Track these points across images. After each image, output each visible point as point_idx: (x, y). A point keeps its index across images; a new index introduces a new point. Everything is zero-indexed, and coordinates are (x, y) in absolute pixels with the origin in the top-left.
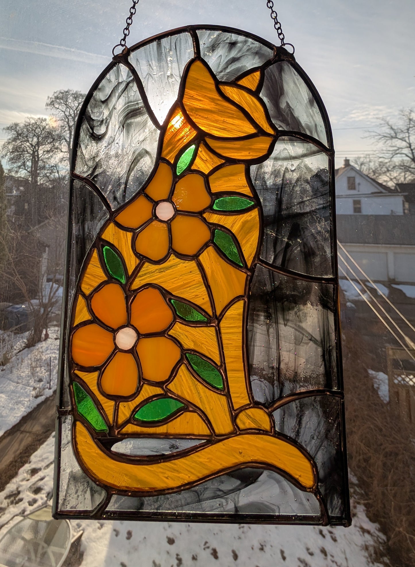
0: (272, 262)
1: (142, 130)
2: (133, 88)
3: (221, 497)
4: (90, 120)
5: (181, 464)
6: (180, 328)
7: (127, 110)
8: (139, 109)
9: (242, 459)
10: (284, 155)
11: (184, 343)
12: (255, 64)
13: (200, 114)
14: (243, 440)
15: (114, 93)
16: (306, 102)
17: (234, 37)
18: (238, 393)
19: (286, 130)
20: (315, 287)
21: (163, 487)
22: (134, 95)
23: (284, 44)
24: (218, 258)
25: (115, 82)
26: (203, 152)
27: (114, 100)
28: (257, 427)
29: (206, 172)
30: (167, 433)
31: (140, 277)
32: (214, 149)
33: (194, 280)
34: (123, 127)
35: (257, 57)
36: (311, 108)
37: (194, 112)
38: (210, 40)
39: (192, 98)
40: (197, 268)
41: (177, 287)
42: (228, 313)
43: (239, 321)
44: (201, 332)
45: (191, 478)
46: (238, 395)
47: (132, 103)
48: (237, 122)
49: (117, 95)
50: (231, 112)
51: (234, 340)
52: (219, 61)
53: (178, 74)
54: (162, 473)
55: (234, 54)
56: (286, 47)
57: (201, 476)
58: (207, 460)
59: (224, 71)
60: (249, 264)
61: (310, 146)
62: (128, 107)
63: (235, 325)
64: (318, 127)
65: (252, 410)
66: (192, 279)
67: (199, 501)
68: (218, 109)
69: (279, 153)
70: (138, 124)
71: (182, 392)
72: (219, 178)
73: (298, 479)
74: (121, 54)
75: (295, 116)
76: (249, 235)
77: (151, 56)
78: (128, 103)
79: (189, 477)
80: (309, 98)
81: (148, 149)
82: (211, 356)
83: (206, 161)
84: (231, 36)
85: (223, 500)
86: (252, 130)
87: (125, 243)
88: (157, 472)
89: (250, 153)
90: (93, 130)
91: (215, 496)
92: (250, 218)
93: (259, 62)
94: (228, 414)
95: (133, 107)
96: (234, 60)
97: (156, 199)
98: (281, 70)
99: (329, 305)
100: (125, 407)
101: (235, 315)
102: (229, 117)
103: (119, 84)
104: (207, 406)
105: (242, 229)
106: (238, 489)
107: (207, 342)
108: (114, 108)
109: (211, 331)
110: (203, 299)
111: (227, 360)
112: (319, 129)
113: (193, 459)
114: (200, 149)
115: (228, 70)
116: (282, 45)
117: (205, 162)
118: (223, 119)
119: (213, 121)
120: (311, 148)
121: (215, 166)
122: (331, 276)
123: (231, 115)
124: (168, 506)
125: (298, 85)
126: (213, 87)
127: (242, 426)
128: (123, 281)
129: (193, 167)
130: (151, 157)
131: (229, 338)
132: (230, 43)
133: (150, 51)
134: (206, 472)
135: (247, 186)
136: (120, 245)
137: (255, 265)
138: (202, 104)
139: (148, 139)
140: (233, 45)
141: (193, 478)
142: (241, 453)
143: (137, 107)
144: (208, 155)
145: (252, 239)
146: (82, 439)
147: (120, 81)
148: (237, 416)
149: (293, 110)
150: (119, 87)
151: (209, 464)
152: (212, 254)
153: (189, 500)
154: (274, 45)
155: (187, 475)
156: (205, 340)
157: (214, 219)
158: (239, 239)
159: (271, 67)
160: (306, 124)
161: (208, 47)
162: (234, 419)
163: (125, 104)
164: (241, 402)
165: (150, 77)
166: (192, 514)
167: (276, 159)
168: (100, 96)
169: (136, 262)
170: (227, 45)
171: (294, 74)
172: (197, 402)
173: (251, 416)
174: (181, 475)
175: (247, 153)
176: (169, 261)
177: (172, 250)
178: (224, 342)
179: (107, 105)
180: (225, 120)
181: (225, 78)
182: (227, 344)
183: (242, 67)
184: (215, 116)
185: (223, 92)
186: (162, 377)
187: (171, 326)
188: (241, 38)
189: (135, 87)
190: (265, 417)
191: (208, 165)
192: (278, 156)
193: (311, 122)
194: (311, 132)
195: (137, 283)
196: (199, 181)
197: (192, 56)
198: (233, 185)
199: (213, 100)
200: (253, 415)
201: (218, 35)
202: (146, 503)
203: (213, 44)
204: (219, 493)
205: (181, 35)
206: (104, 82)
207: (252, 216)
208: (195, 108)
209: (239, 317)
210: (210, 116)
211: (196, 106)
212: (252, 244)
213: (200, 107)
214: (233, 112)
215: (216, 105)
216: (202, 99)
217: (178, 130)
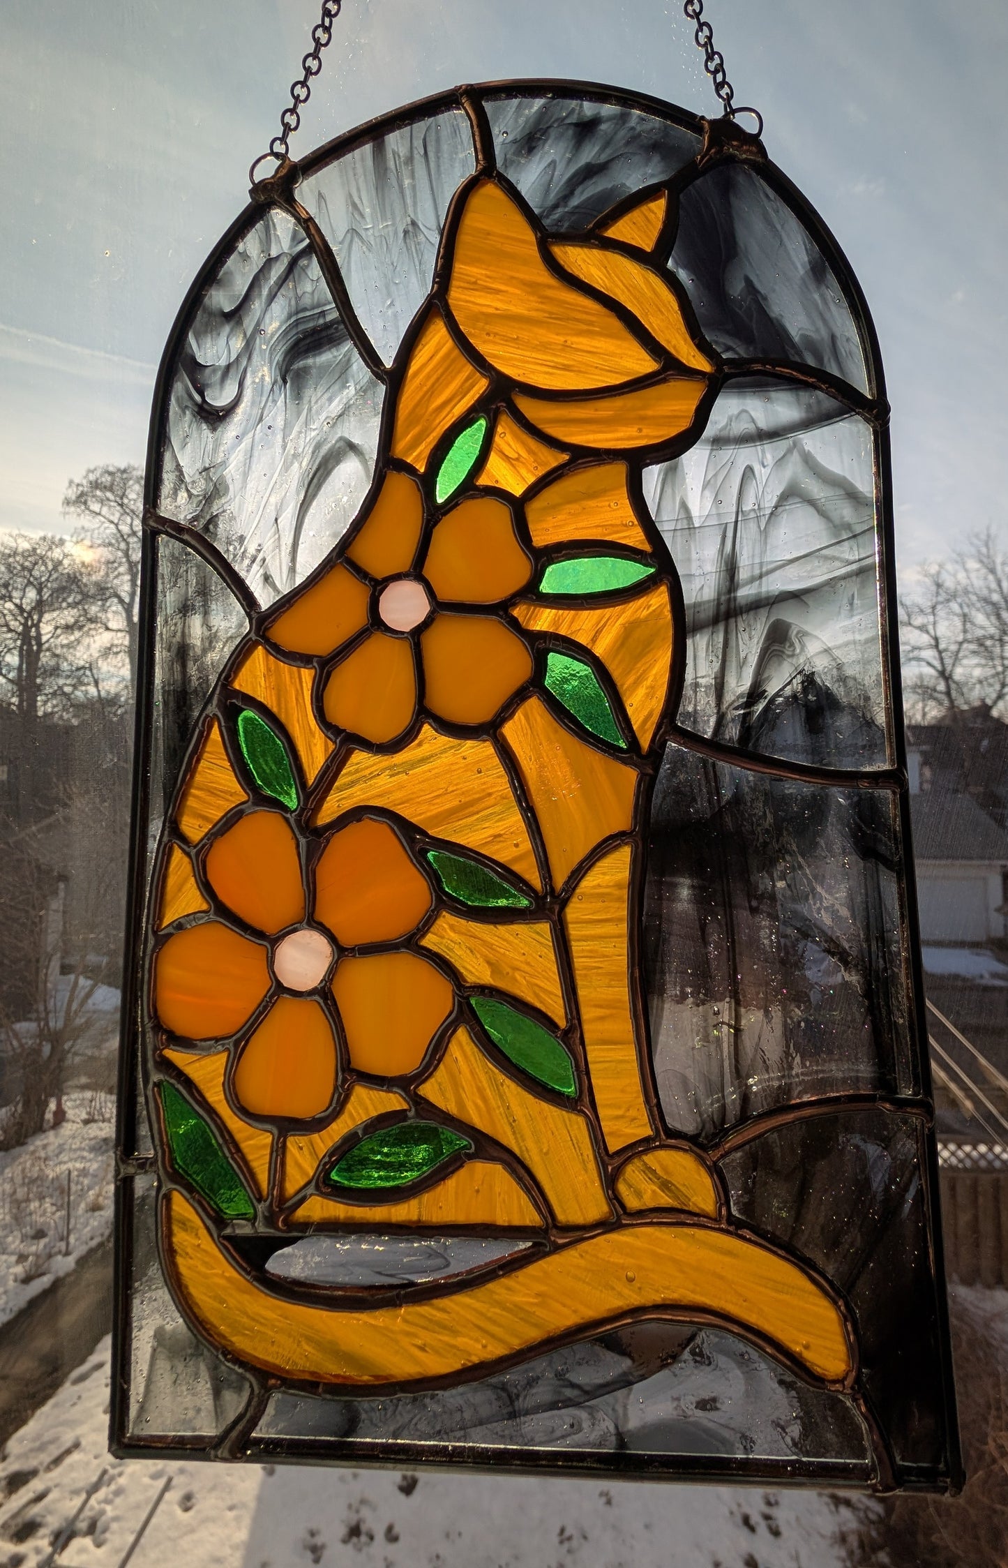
0: (709, 734)
1: (336, 387)
2: (309, 274)
3: (576, 1404)
4: (195, 368)
5: (457, 1308)
6: (452, 927)
7: (294, 332)
8: (327, 326)
9: (634, 1298)
10: (742, 427)
11: (464, 967)
12: (652, 176)
13: (497, 329)
14: (638, 1243)
15: (256, 290)
16: (802, 272)
17: (589, 108)
18: (620, 1108)
19: (745, 356)
20: (840, 797)
21: (410, 1375)
22: (313, 291)
23: (734, 112)
24: (556, 732)
25: (259, 257)
26: (509, 437)
27: (257, 306)
28: (675, 1204)
29: (518, 490)
30: (419, 1221)
31: (340, 790)
32: (540, 427)
33: (490, 795)
34: (285, 382)
35: (656, 158)
36: (818, 288)
37: (480, 324)
38: (521, 121)
39: (474, 286)
40: (496, 761)
41: (440, 814)
42: (589, 882)
43: (617, 905)
44: (511, 938)
45: (490, 1348)
46: (620, 1112)
47: (308, 314)
48: (602, 344)
49: (265, 292)
50: (584, 317)
51: (607, 956)
52: (547, 178)
53: (433, 224)
54: (408, 1334)
55: (590, 154)
56: (739, 119)
57: (516, 1344)
58: (535, 1301)
59: (562, 204)
60: (645, 742)
61: (817, 397)
62: (297, 323)
63: (609, 916)
64: (839, 343)
65: (662, 1154)
66: (484, 790)
67: (513, 1415)
68: (550, 313)
69: (727, 425)
70: (323, 370)
71: (460, 1104)
72: (554, 508)
73: (800, 1354)
74: (273, 177)
75: (772, 315)
76: (643, 661)
77: (356, 181)
78: (297, 313)
79: (484, 1347)
80: (810, 262)
81: (356, 440)
82: (541, 1002)
83: (517, 459)
84: (581, 106)
85: (583, 1415)
86: (645, 364)
87: (297, 699)
88: (392, 1332)
89: (640, 430)
90: (202, 394)
91: (559, 1401)
92: (645, 613)
93: (662, 172)
94: (592, 1165)
95: (311, 325)
96: (591, 172)
97: (379, 571)
98: (727, 189)
99: (882, 849)
100: (301, 1148)
101: (608, 887)
102: (580, 333)
103: (270, 262)
104: (530, 1144)
105: (622, 644)
106: (625, 1382)
107: (528, 964)
108: (258, 330)
109: (538, 933)
110: (517, 845)
111: (587, 1013)
112: (843, 348)
113: (496, 1297)
114: (500, 429)
115: (575, 202)
116: (727, 114)
117: (513, 465)
118: (561, 339)
119: (535, 348)
120: (819, 402)
121: (541, 472)
122: (886, 767)
123: (585, 327)
124: (422, 1426)
125: (779, 227)
126: (533, 251)
127: (632, 1203)
128: (292, 802)
129: (483, 481)
130: (364, 462)
131: (591, 951)
132: (576, 125)
133: (354, 169)
134: (534, 1334)
135: (636, 523)
136: (283, 705)
137: (663, 745)
138: (501, 301)
139: (353, 410)
140: (586, 129)
141: (496, 1350)
142: (631, 1280)
143: (321, 321)
144: (523, 443)
145: (654, 672)
146: (187, 1238)
147: (274, 254)
148: (619, 1171)
149: (765, 299)
150: (269, 272)
151: (540, 1312)
152: (538, 718)
153: (485, 1411)
154: (703, 118)
155: (477, 1340)
156: (522, 958)
157: (543, 620)
158: (616, 674)
159: (698, 182)
160: (805, 338)
161: (514, 142)
162: (610, 1181)
163: (289, 317)
164: (628, 1131)
165: (356, 239)
166: (494, 1450)
167: (719, 442)
168: (221, 299)
169: (326, 750)
170: (570, 132)
171: (767, 196)
172: (505, 1133)
173: (659, 1171)
174: (460, 1341)
175: (632, 431)
176: (420, 745)
177: (424, 713)
178: (578, 962)
179: (239, 323)
180: (569, 343)
181: (566, 224)
182: (586, 968)
183: (613, 189)
184: (541, 331)
185: (562, 263)
186: (404, 1061)
187: (427, 924)
188: (608, 109)
189: (314, 269)
190: (700, 1175)
191: (524, 472)
192: (725, 433)
193: (817, 330)
194: (819, 357)
195: (332, 807)
196: (500, 515)
197: (472, 170)
198: (597, 522)
199: (531, 287)
200: (665, 1169)
201: (544, 106)
202: (364, 1416)
203: (530, 133)
204: (569, 1393)
205: (440, 116)
206: (232, 262)
207: (652, 609)
208: (483, 314)
209: (617, 892)
210: (525, 335)
211: (484, 310)
212: (652, 687)
213: (497, 309)
214: (594, 319)
215: (542, 303)
216: (503, 288)
217: (438, 379)
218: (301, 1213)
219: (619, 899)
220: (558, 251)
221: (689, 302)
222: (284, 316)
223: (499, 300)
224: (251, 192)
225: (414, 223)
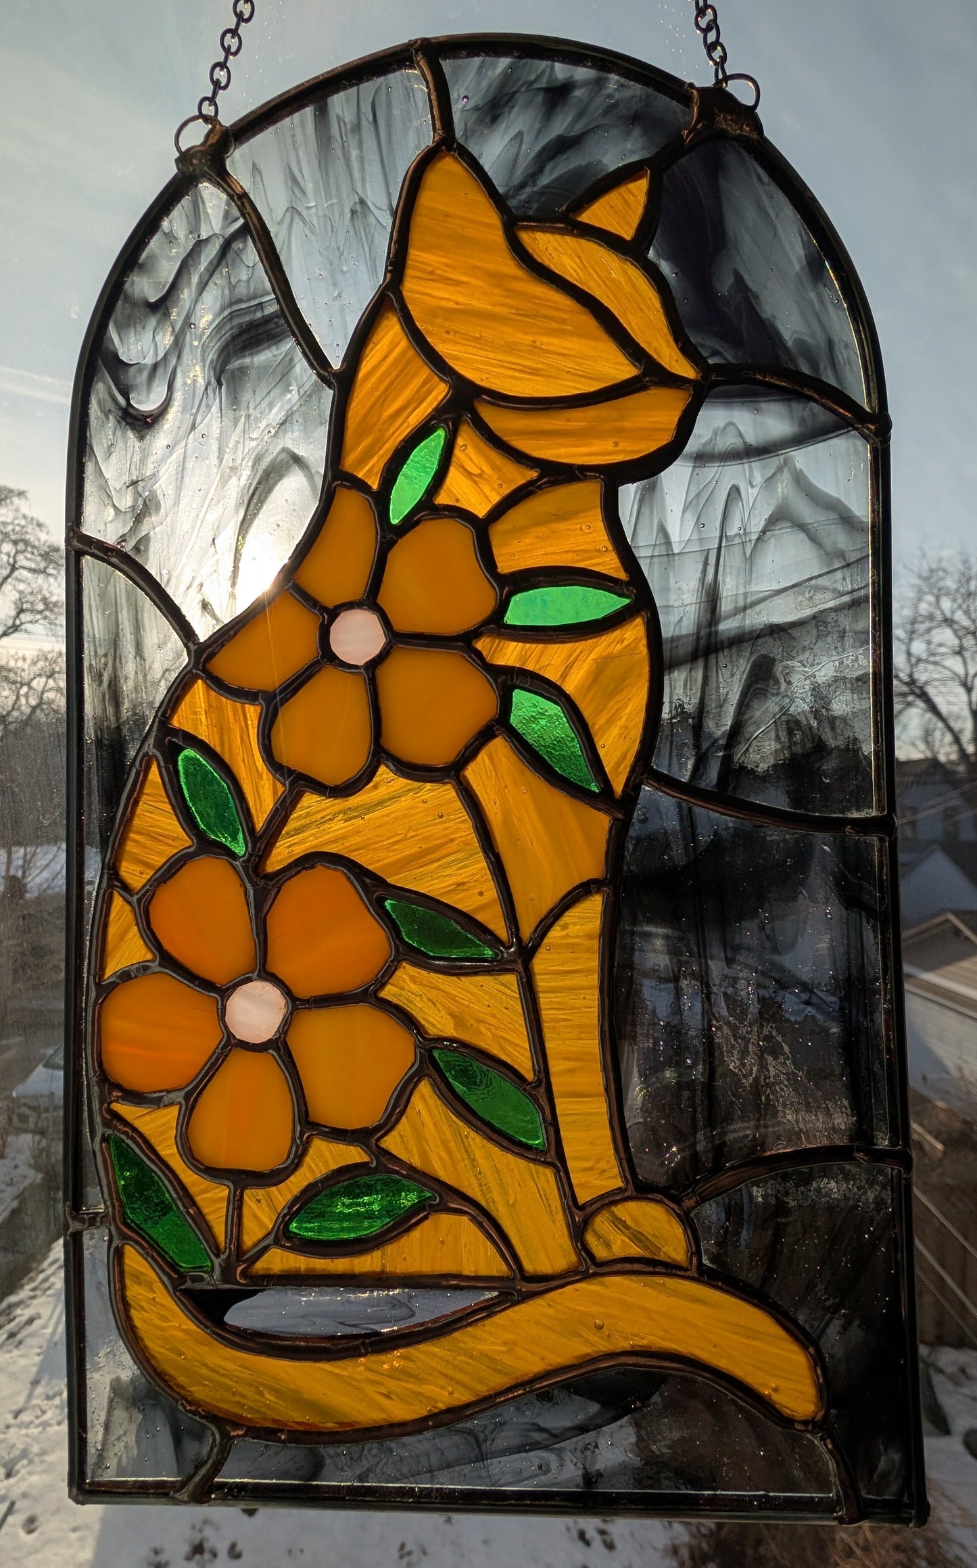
0: (687, 777)
1: (277, 391)
2: (244, 258)
4: (117, 366)
5: (422, 1357)
6: (413, 979)
7: (228, 327)
8: (267, 320)
9: (603, 1345)
10: (728, 442)
11: (426, 1020)
12: (633, 152)
13: (457, 327)
14: (607, 1292)
15: (185, 277)
16: (797, 267)
17: (561, 71)
18: (588, 1159)
19: (733, 361)
20: (825, 846)
21: (374, 1421)
22: (249, 281)
23: (727, 78)
24: (522, 773)
25: (187, 238)
26: (470, 450)
27: (186, 295)
28: (647, 1254)
29: (481, 511)
30: (383, 1272)
31: (289, 835)
32: (505, 439)
33: (452, 840)
34: (220, 384)
35: (637, 132)
36: (815, 287)
37: (438, 321)
39: (432, 276)
40: (458, 805)
41: (398, 861)
42: (558, 932)
43: (587, 955)
44: (475, 990)
45: (456, 1395)
46: (588, 1165)
47: (244, 306)
48: (572, 345)
49: (195, 279)
50: (556, 314)
51: (576, 1008)
52: (515, 151)
53: (383, 202)
54: (372, 1382)
55: (561, 125)
56: (732, 87)
57: (483, 1390)
58: (503, 1349)
59: (530, 182)
60: (618, 786)
61: (811, 410)
62: (232, 316)
63: (576, 967)
64: (837, 349)
65: (631, 1205)
66: (445, 836)
67: (481, 1458)
68: (517, 308)
69: (710, 441)
70: (264, 370)
71: (423, 1155)
72: (521, 530)
73: (769, 1396)
74: (203, 144)
75: (764, 316)
76: (616, 699)
77: (295, 149)
78: (231, 304)
79: (451, 1394)
80: (806, 256)
81: (301, 452)
82: (507, 1055)
83: (480, 476)
84: (552, 67)
85: (551, 1456)
86: (625, 370)
87: (242, 739)
88: (357, 1381)
89: (616, 444)
90: (128, 400)
91: (527, 1444)
92: (619, 647)
93: (643, 148)
94: (560, 1216)
95: (247, 318)
96: (562, 146)
97: (330, 598)
98: (715, 169)
99: (866, 898)
100: (259, 1201)
101: (577, 937)
102: (551, 333)
103: (200, 244)
104: (496, 1196)
105: (594, 682)
106: (593, 1425)
107: (494, 1016)
108: (188, 323)
109: (504, 985)
110: (481, 894)
111: (555, 1066)
112: (841, 354)
113: (462, 1345)
114: (460, 441)
115: (545, 180)
116: (718, 82)
117: (475, 482)
118: (530, 338)
119: (500, 349)
120: (814, 416)
121: (507, 490)
122: (874, 813)
123: (555, 326)
124: (390, 1470)
125: (773, 215)
126: (497, 236)
127: (600, 1253)
128: (240, 849)
129: (442, 499)
130: (310, 477)
131: (559, 1003)
132: (547, 90)
133: (293, 136)
134: (500, 1381)
135: (610, 548)
136: (226, 745)
137: (637, 789)
138: (462, 296)
139: (296, 417)
140: (558, 94)
141: (462, 1397)
142: (600, 1328)
143: (259, 315)
144: (487, 458)
145: (627, 711)
146: (141, 1291)
147: (204, 236)
148: (586, 1222)
149: (756, 297)
150: (199, 257)
151: (507, 1360)
152: (504, 760)
153: (451, 1455)
154: (691, 85)
155: (443, 1388)
156: (487, 1010)
157: (509, 654)
158: (586, 711)
159: (684, 160)
161: (476, 108)
162: (578, 1233)
164: (598, 1182)
166: (461, 1491)
167: (702, 458)
168: (145, 287)
169: (275, 792)
170: (540, 98)
171: (760, 179)
172: (470, 1185)
173: (629, 1222)
174: (426, 1389)
175: (608, 445)
176: (376, 787)
177: (380, 754)
178: (546, 1014)
179: (167, 314)
180: (538, 344)
181: (535, 206)
182: (553, 1020)
183: (589, 166)
184: (507, 330)
185: (530, 250)
186: (364, 1114)
187: (385, 975)
188: (582, 73)
189: (251, 253)
190: (671, 1225)
191: (487, 490)
192: (708, 449)
193: (812, 333)
194: (814, 365)
195: (282, 854)
196: (460, 539)
197: (428, 141)
198: (567, 547)
199: (497, 278)
200: (633, 1218)
201: (510, 67)
202: (328, 1461)
203: (495, 98)
204: (537, 1436)
205: (391, 76)
206: (155, 244)
207: (626, 643)
208: (441, 308)
209: (587, 943)
210: (488, 334)
211: (443, 304)
212: (626, 727)
213: (457, 303)
214: (563, 315)
215: (508, 297)
216: (464, 279)
217: (391, 383)
218: (261, 1266)
219: (589, 950)
220: (525, 237)
221: (673, 298)
222: (217, 307)
223: (459, 292)
224: (177, 161)
225: (362, 202)
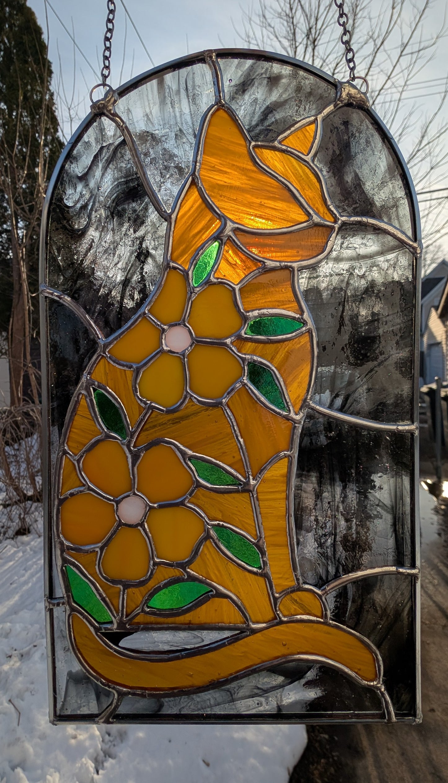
2: (124, 156)
3: (260, 695)
4: (65, 209)
6: (203, 495)
7: (117, 190)
8: (135, 187)
13: (226, 194)
14: (288, 630)
15: (96, 164)
16: (383, 171)
18: (279, 574)
20: (387, 437)
22: (126, 167)
23: (354, 78)
24: (254, 403)
25: (96, 145)
26: (231, 252)
27: (96, 174)
29: (236, 281)
30: (189, 623)
31: (147, 430)
33: (221, 433)
34: (113, 217)
36: (390, 179)
37: (216, 191)
38: (240, 73)
39: (214, 169)
41: (197, 442)
42: (268, 474)
43: (281, 485)
44: (231, 500)
46: (280, 576)
47: (124, 180)
48: (280, 205)
49: (100, 166)
50: (271, 189)
51: (276, 508)
52: (252, 109)
53: (191, 131)
55: (276, 95)
59: (260, 125)
62: (118, 185)
63: (277, 490)
65: (299, 593)
66: (218, 431)
67: (232, 700)
71: (207, 573)
72: (254, 290)
76: (296, 370)
77: (149, 103)
78: (118, 179)
79: (219, 674)
80: (387, 166)
82: (245, 528)
83: (235, 265)
84: (272, 67)
85: (263, 699)
86: (303, 217)
87: (124, 385)
89: (298, 253)
90: (69, 224)
91: (252, 695)
92: (298, 346)
93: (315, 109)
94: (268, 598)
96: (276, 106)
100: (134, 594)
101: (277, 476)
102: (269, 198)
103: (102, 148)
105: (286, 361)
106: (281, 686)
107: (239, 511)
109: (244, 498)
110: (234, 456)
111: (266, 533)
112: (400, 212)
114: (226, 248)
115: (267, 123)
117: (233, 267)
118: (258, 201)
119: (244, 205)
121: (248, 272)
123: (271, 194)
124: (193, 707)
126: (245, 150)
129: (217, 275)
130: (156, 262)
131: (269, 505)
132: (269, 78)
133: (147, 93)
135: (294, 300)
136: (117, 388)
140: (273, 81)
142: (285, 645)
143: (131, 184)
144: (238, 257)
145: (302, 375)
147: (104, 144)
149: (363, 183)
150: (102, 154)
152: (245, 397)
153: (219, 700)
154: (337, 80)
155: (216, 672)
156: (236, 509)
157: (248, 348)
160: (383, 206)
161: (236, 86)
163: (114, 181)
164: (284, 584)
165: (149, 137)
166: (224, 715)
167: (337, 260)
168: (76, 169)
169: (139, 411)
170: (265, 82)
171: (368, 126)
172: (228, 585)
173: (298, 601)
175: (294, 252)
176: (186, 408)
179: (87, 182)
180: (262, 203)
182: (266, 513)
184: (248, 196)
186: (183, 555)
187: (191, 493)
188: (285, 70)
190: (315, 601)
191: (238, 271)
192: (340, 255)
193: (389, 201)
195: (144, 438)
198: (275, 299)
199: (243, 171)
200: (300, 599)
201: (252, 64)
202: (165, 704)
203: (244, 81)
204: (257, 691)
205: (194, 67)
206: (80, 147)
207: (301, 344)
208: (218, 184)
209: (282, 479)
210: (240, 198)
211: (219, 182)
212: (300, 383)
213: (225, 182)
214: (275, 190)
216: (228, 170)
217: (194, 220)
218: (135, 621)
219: (282, 482)
222: (111, 181)
223: (226, 177)
224: (91, 107)
225: (181, 130)
